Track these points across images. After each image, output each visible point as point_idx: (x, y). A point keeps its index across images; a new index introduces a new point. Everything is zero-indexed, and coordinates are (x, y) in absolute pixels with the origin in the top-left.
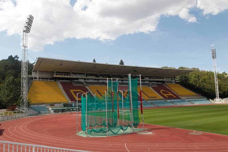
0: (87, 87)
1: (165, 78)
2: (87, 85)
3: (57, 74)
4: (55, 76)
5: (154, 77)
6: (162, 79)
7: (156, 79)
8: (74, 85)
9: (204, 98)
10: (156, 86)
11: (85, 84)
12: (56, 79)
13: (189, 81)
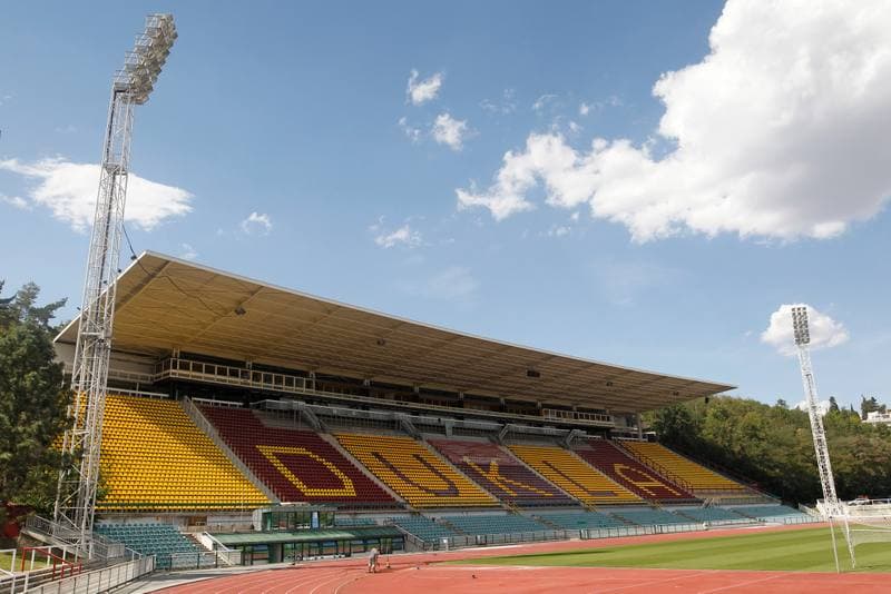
0: (326, 437)
1: (612, 418)
2: (324, 431)
3: (184, 367)
4: (176, 373)
5: (575, 408)
6: (603, 419)
7: (582, 417)
8: (268, 423)
9: (771, 501)
10: (588, 447)
11: (315, 421)
12: (177, 389)
13: (700, 430)
